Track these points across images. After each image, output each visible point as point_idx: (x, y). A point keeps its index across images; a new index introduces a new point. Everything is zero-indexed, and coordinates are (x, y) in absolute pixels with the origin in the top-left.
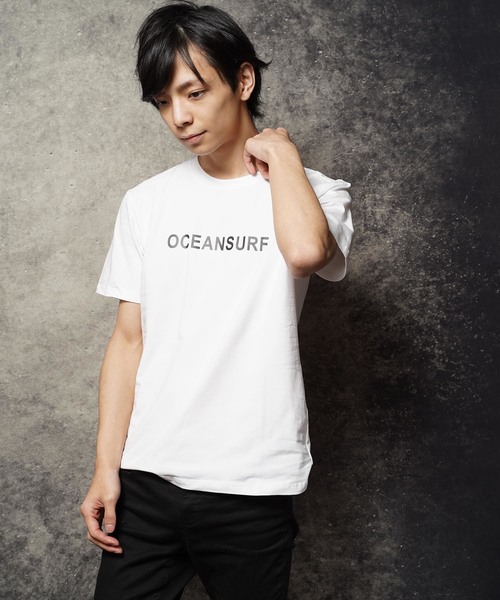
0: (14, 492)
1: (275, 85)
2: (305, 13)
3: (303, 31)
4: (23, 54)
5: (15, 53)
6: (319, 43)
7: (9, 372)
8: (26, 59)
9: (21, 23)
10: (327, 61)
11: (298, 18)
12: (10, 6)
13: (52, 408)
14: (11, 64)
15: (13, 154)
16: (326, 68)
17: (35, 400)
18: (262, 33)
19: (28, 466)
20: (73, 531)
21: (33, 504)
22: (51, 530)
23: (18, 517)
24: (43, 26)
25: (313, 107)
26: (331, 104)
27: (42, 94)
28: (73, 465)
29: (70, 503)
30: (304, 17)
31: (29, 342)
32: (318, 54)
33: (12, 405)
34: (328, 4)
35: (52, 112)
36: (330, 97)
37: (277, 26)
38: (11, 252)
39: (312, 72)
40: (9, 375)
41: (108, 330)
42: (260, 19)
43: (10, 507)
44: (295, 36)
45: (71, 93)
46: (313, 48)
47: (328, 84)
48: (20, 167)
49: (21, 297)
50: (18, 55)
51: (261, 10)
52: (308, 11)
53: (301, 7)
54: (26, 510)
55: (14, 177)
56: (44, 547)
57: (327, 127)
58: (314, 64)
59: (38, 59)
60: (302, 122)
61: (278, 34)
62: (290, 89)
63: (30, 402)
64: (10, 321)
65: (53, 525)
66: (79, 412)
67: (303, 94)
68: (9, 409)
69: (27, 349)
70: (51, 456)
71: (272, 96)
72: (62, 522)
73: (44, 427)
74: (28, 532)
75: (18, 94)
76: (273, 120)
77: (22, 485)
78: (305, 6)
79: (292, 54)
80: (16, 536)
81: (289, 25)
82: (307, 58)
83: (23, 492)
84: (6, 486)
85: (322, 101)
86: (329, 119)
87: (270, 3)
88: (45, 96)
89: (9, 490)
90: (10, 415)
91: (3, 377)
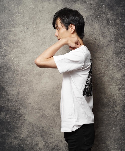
0: (35, 132)
1: (99, 30)
2: (106, 12)
3: (106, 17)
4: (37, 24)
5: (35, 24)
6: (110, 19)
7: (34, 102)
8: (38, 25)
9: (37, 17)
10: (112, 24)
11: (105, 13)
12: (34, 13)
13: (45, 111)
14: (35, 27)
15: (35, 49)
16: (112, 26)
17: (40, 109)
18: (96, 17)
19: (39, 125)
20: (50, 142)
21: (40, 135)
22: (44, 142)
23: (36, 138)
24: (42, 17)
25: (108, 35)
26: (113, 35)
27: (42, 34)
28: (50, 125)
29: (49, 135)
31: (39, 95)
32: (110, 22)
33: (35, 110)
34: (112, 10)
35: (44, 38)
36: (113, 33)
37: (99, 15)
38: (34, 73)
39: (108, 27)
41: (58, 92)
42: (95, 14)
43: (34, 136)
44: (104, 18)
45: (49, 33)
46: (108, 21)
47: (112, 30)
48: (37, 52)
49: (37, 84)
50: (36, 24)
51: (95, 12)
52: (107, 11)
53: (105, 11)
54: (38, 137)
55: (35, 54)
56: (43, 146)
57: (112, 40)
58: (109, 25)
59: (41, 25)
60: (106, 39)
61: (100, 18)
62: (102, 31)
64: (34, 89)
65: (45, 140)
66: (51, 112)
67: (106, 32)
68: (34, 111)
69: (39, 97)
70: (44, 123)
71: (98, 33)
72: (47, 140)
73: (43, 116)
74: (39, 142)
75: (36, 34)
76: (99, 39)
77: (37, 130)
78: (106, 10)
79: (103, 22)
80: (36, 143)
81: (102, 15)
82: (107, 23)
83: (38, 132)
84: (34, 130)
85: (111, 34)
86: (113, 38)
87: (98, 10)
88: (43, 34)
89: (34, 131)
90: (34, 113)
91: (33, 103)
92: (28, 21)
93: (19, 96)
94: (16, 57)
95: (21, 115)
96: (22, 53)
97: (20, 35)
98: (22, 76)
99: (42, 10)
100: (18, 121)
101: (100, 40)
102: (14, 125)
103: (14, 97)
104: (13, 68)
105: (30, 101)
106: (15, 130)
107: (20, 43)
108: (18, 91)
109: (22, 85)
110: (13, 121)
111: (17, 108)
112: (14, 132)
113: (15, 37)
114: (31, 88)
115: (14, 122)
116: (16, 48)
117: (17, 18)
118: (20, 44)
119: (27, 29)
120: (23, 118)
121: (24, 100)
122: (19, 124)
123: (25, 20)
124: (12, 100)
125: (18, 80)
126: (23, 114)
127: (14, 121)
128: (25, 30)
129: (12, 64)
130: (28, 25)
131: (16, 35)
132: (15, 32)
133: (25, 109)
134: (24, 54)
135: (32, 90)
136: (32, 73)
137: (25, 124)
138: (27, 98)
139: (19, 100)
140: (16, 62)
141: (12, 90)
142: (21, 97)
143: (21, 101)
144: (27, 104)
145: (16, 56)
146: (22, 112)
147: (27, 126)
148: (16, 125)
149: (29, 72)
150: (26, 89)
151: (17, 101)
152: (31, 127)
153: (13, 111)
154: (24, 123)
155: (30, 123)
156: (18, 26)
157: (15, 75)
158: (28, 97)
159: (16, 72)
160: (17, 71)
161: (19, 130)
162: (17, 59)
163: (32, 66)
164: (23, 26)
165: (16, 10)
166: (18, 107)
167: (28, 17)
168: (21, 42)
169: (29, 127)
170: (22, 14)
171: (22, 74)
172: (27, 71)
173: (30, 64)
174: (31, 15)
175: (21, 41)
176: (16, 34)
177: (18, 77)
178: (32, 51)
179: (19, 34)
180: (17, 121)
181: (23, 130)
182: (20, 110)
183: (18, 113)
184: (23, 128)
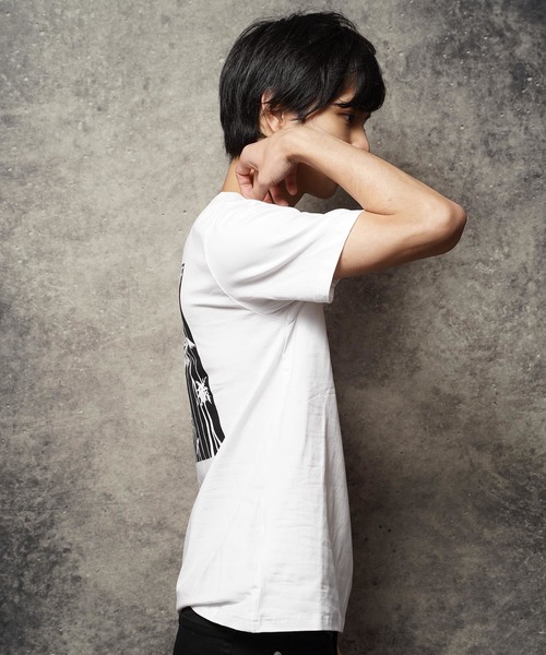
0: (132, 645)
1: (470, 123)
2: (509, 29)
3: (507, 53)
4: (151, 86)
5: (141, 85)
6: (528, 68)
7: (129, 489)
8: (156, 93)
9: (149, 48)
11: (501, 35)
12: (135, 27)
14: (137, 99)
15: (137, 213)
16: (537, 101)
17: (160, 526)
18: (454, 55)
19: (150, 611)
24: (176, 51)
25: (519, 150)
27: (175, 135)
30: (508, 34)
31: (154, 452)
32: (527, 82)
33: (131, 532)
34: (540, 17)
35: (186, 159)
36: (542, 137)
37: (473, 46)
38: (133, 336)
39: (518, 105)
40: (127, 494)
42: (452, 38)
44: (497, 58)
45: (210, 135)
46: (519, 74)
47: (539, 120)
48: (146, 229)
49: (145, 393)
50: (145, 87)
51: (453, 27)
52: (515, 26)
53: (505, 22)
55: (138, 241)
57: (538, 176)
58: (521, 95)
59: (170, 93)
60: (505, 169)
61: (475, 58)
62: (489, 127)
63: (154, 528)
64: (130, 424)
67: (507, 134)
68: (127, 537)
69: (152, 460)
71: (466, 137)
75: (144, 137)
76: (467, 167)
77: (142, 636)
78: (511, 20)
79: (492, 82)
81: (489, 45)
82: (512, 87)
83: (143, 644)
84: (122, 636)
85: (531, 143)
86: (540, 166)
87: (464, 17)
88: (177, 139)
89: (125, 642)
90: (129, 545)
91: (121, 495)
92: (104, 72)
93: (49, 457)
94: (40, 255)
95: (56, 556)
96: (69, 237)
97: (60, 140)
98: (65, 354)
99: (178, 15)
100: (43, 587)
101: (477, 172)
102: (17, 609)
103: (24, 460)
104: (22, 312)
105: (108, 482)
106: (22, 633)
107: (61, 181)
108: (43, 429)
109: (66, 397)
110: (16, 585)
111: (41, 519)
112: (21, 643)
113: (31, 150)
114: (111, 415)
115: (20, 590)
116: (40, 207)
117: (47, 55)
118: (58, 189)
119: (99, 109)
120: (69, 569)
121: (76, 475)
122: (48, 605)
123: (88, 66)
124: (11, 474)
125: (45, 372)
126: (66, 550)
127: (21, 584)
128: (84, 116)
129: (13, 291)
130: (103, 93)
131: (41, 142)
132: (34, 124)
133: (80, 524)
134: (78, 239)
135: (118, 423)
136: (118, 339)
137: (80, 605)
138: (89, 467)
139: (49, 476)
140: (38, 279)
141: (14, 426)
142: (61, 464)
143: (58, 480)
144: (89, 499)
145: (38, 250)
146: (63, 539)
147: (90, 615)
148: (31, 610)
149: (105, 335)
150: (88, 422)
151: (36, 483)
152: (109, 618)
153: (17, 531)
154: (73, 596)
155: (105, 598)
156: (51, 94)
157: (31, 348)
158: (96, 460)
159: (35, 331)
160: (42, 324)
161: (46, 636)
162: (43, 265)
163: (119, 301)
164: (78, 94)
165: (40, 9)
166: (46, 516)
167: (101, 48)
168: (62, 175)
169: (97, 618)
170: (72, 31)
171: (68, 343)
172: (94, 329)
173: (112, 291)
174: (117, 37)
175: (63, 171)
176: (39, 135)
177: (49, 360)
178: (122, 226)
179: (57, 134)
180: (34, 588)
181: (66, 636)
182: (54, 531)
183: (44, 544)
184: (64, 625)
